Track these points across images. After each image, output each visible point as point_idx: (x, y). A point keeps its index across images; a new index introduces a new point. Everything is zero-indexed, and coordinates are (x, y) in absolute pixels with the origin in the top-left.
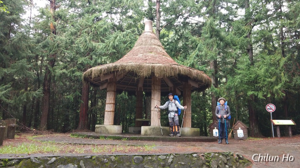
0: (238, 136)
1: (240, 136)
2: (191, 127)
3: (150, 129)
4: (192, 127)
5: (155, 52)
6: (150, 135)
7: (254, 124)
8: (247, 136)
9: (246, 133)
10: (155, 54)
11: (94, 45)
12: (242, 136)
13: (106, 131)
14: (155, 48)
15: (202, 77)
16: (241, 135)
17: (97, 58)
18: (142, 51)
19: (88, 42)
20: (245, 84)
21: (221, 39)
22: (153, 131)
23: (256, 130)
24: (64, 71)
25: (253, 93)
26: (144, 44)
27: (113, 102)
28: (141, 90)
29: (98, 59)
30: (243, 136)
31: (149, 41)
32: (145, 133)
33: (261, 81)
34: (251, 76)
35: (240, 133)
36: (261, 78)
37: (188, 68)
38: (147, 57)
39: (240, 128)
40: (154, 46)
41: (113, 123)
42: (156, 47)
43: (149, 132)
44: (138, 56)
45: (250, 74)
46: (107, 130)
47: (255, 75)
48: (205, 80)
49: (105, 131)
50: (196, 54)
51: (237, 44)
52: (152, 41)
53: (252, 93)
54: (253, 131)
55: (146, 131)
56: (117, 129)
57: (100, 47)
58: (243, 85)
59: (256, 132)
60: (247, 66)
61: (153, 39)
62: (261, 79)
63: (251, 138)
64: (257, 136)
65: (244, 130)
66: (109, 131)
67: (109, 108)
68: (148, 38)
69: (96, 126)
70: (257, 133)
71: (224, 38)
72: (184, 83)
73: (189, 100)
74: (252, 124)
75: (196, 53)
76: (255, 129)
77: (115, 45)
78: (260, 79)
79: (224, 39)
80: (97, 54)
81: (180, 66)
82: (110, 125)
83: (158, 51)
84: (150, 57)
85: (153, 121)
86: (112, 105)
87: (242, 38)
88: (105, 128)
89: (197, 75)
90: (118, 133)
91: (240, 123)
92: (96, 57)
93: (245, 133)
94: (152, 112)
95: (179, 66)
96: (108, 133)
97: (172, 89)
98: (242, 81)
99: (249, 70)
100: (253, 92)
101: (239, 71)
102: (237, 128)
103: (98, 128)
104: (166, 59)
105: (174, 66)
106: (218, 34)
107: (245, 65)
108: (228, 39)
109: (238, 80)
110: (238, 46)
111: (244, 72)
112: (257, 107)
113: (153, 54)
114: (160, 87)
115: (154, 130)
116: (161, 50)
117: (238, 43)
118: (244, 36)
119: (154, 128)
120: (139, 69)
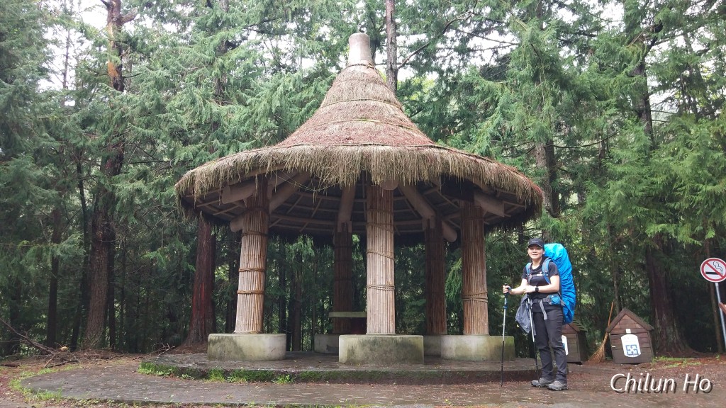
0: (626, 354)
1: (630, 353)
2: (487, 331)
3: (363, 345)
4: (491, 333)
5: (376, 118)
6: (363, 362)
7: (664, 318)
8: (650, 351)
9: (648, 345)
10: (376, 123)
11: (215, 110)
12: (635, 352)
13: (236, 353)
14: (375, 106)
15: (515, 182)
16: (632, 350)
17: (225, 146)
18: (339, 117)
19: (199, 102)
20: (639, 204)
21: (565, 83)
22: (371, 350)
23: (673, 335)
24: (139, 184)
25: (664, 229)
26: (345, 97)
27: (257, 266)
28: (347, 230)
29: (228, 150)
30: (640, 353)
31: (360, 89)
32: (348, 357)
33: (684, 193)
34: (654, 179)
35: (630, 344)
36: (684, 185)
37: (471, 158)
38: (353, 132)
39: (628, 331)
40: (372, 103)
41: (258, 328)
42: (380, 104)
43: (360, 354)
44: (327, 130)
45: (652, 175)
46: (241, 349)
47: (667, 178)
48: (525, 192)
49: (233, 354)
50: (494, 125)
51: (608, 93)
52: (369, 90)
53: (660, 230)
54: (664, 337)
55: (351, 352)
56: (269, 344)
57: (236, 117)
58: (634, 208)
59: (671, 339)
60: (639, 151)
61: (372, 84)
62: (684, 188)
63: (661, 359)
64: (677, 351)
65: (641, 335)
66: (244, 351)
67: (248, 283)
68: (356, 81)
69: (212, 336)
70: (675, 342)
71: (571, 78)
72: (462, 203)
73: (478, 252)
74: (660, 318)
75: (496, 121)
76: (669, 330)
77: (274, 109)
78: (681, 186)
79: (571, 82)
80: (226, 136)
81: (446, 152)
82: (250, 333)
83: (386, 114)
84: (360, 132)
85: (372, 319)
86: (256, 274)
87: (621, 76)
88: (235, 343)
89: (499, 177)
90: (273, 358)
91: (627, 317)
92: (223, 145)
93: (645, 345)
94: (370, 292)
95: (442, 151)
96: (244, 359)
97: (432, 226)
98: (629, 196)
99: (647, 162)
100: (662, 225)
101: (619, 169)
102: (621, 331)
103: (214, 342)
104: (408, 137)
105: (427, 150)
106: (554, 68)
107: (635, 149)
108: (583, 82)
109: (617, 193)
110: (613, 100)
111: (635, 170)
112: (674, 268)
113: (369, 124)
114: (390, 217)
115: (376, 347)
116: (393, 113)
117: (611, 91)
118: (626, 72)
119: (374, 342)
120: (324, 163)
